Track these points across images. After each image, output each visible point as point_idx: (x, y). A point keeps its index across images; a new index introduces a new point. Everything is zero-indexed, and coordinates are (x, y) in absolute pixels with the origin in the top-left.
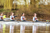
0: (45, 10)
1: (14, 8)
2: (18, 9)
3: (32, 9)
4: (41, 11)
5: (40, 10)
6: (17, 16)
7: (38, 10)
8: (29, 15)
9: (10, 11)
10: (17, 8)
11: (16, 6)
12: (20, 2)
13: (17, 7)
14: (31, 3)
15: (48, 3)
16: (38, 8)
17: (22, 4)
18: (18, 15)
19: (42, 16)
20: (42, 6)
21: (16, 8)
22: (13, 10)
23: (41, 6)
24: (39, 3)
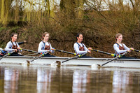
0: (102, 24)
1: (16, 21)
2: (26, 24)
3: (64, 24)
4: (90, 28)
5: (88, 25)
6: (23, 43)
7: (81, 24)
8: (57, 38)
9: (5, 27)
10: (23, 20)
11: (21, 13)
12: (31, 3)
13: (24, 17)
14: (62, 5)
15: (111, 6)
16: (82, 19)
17: (36, 8)
18: (26, 39)
19: (93, 43)
20: (92, 13)
21: (21, 18)
22: (11, 24)
23: (91, 15)
24: (85, 4)
